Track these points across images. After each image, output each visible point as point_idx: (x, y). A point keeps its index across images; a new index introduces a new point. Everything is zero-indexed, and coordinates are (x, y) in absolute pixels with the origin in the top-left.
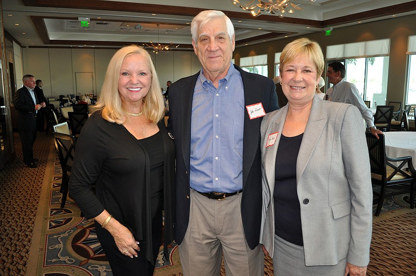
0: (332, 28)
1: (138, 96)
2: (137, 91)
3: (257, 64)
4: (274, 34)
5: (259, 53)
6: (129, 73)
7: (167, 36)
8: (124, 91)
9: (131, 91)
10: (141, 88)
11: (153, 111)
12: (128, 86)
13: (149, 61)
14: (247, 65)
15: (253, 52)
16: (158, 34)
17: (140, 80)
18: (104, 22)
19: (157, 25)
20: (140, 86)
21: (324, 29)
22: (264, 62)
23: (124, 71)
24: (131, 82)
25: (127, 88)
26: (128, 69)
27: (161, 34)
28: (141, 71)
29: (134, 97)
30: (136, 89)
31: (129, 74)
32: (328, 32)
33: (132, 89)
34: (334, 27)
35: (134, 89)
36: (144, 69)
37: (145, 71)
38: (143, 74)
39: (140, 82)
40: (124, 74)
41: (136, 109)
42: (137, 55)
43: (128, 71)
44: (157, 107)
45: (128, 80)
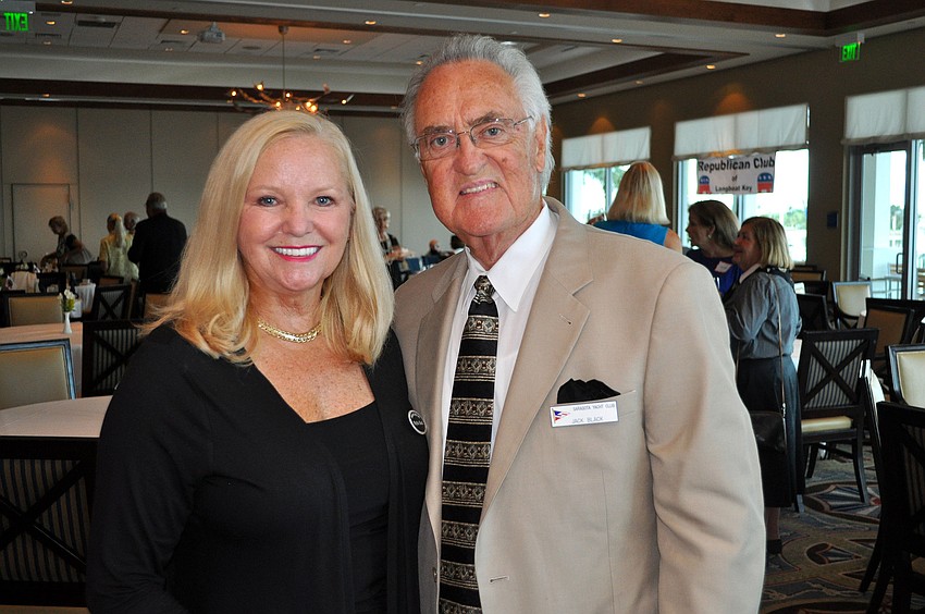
0: (861, 36)
1: (309, 274)
2: (307, 258)
3: (617, 160)
4: (671, 59)
5: (622, 123)
6: (281, 198)
7: (318, 69)
8: (262, 258)
9: (288, 258)
10: (319, 248)
11: (358, 323)
12: (274, 243)
13: (346, 157)
14: (584, 163)
15: (602, 121)
16: (284, 60)
17: (317, 220)
18: (103, 19)
19: (281, 31)
20: (317, 239)
21: (836, 40)
22: (639, 153)
23: (265, 192)
24: (286, 228)
25: (273, 248)
26: (277, 184)
27: (297, 60)
28: (320, 190)
29: (296, 277)
30: (303, 252)
31: (279, 202)
32: (851, 48)
33: (290, 252)
34: (867, 31)
35: (296, 252)
36: (327, 183)
37: (332, 192)
38: (324, 200)
39: (316, 226)
40: (264, 201)
41: (299, 319)
42: (307, 137)
43: (276, 189)
44: (368, 310)
45: (278, 221)
